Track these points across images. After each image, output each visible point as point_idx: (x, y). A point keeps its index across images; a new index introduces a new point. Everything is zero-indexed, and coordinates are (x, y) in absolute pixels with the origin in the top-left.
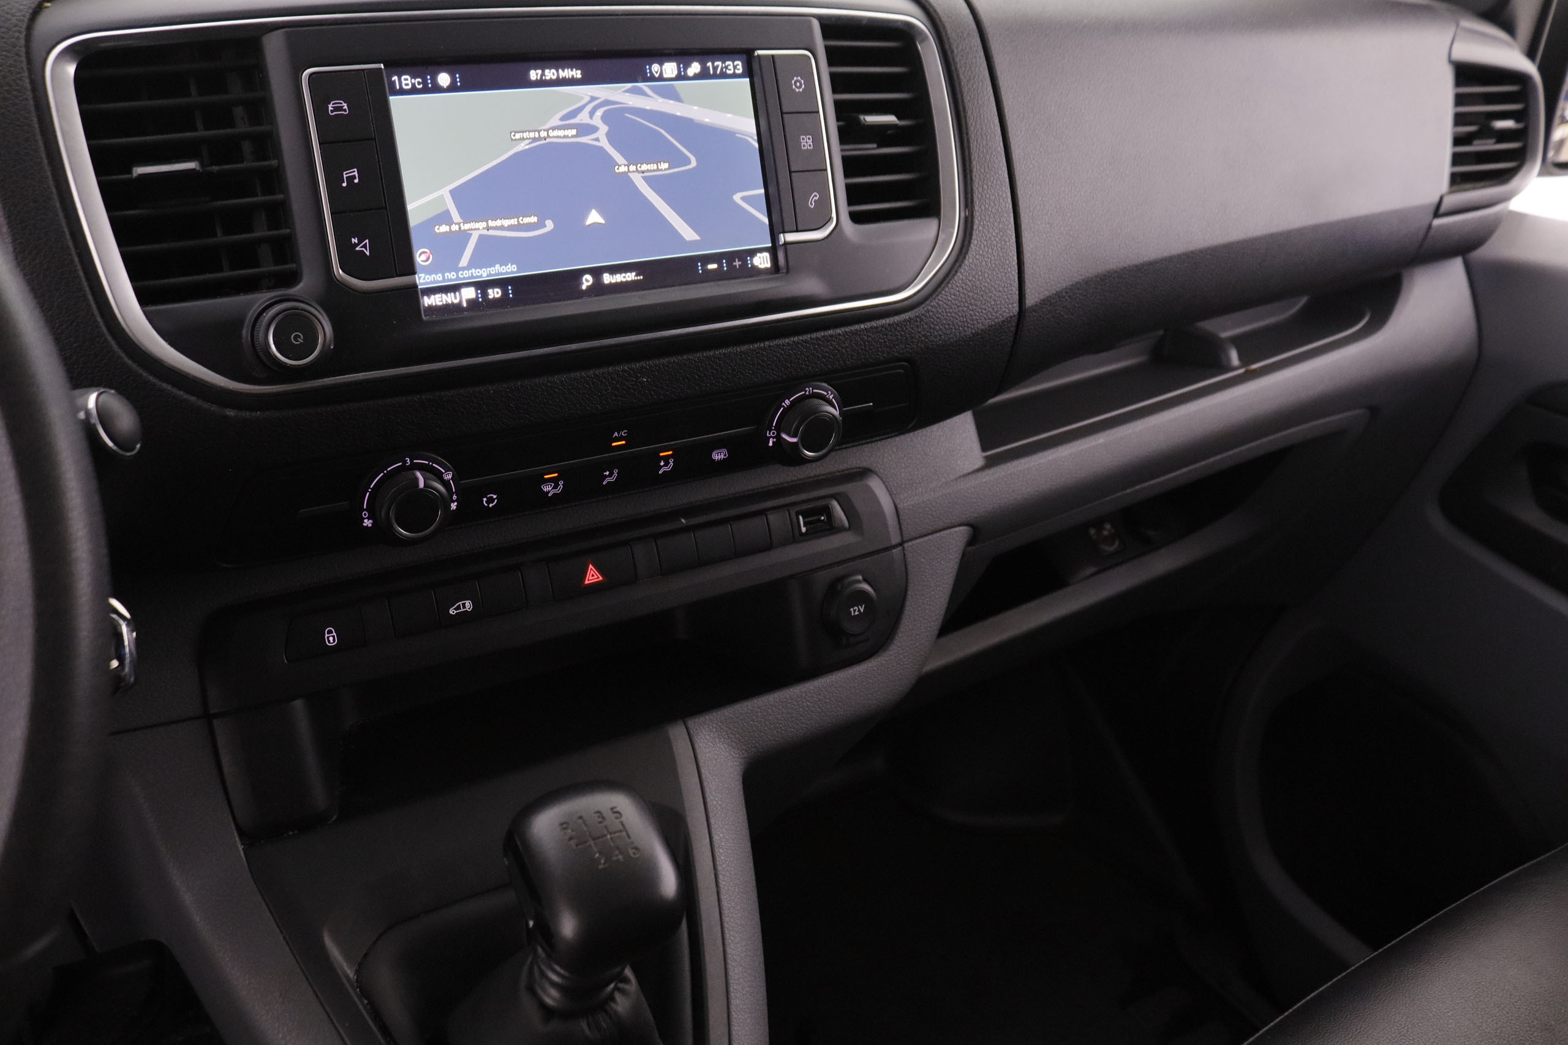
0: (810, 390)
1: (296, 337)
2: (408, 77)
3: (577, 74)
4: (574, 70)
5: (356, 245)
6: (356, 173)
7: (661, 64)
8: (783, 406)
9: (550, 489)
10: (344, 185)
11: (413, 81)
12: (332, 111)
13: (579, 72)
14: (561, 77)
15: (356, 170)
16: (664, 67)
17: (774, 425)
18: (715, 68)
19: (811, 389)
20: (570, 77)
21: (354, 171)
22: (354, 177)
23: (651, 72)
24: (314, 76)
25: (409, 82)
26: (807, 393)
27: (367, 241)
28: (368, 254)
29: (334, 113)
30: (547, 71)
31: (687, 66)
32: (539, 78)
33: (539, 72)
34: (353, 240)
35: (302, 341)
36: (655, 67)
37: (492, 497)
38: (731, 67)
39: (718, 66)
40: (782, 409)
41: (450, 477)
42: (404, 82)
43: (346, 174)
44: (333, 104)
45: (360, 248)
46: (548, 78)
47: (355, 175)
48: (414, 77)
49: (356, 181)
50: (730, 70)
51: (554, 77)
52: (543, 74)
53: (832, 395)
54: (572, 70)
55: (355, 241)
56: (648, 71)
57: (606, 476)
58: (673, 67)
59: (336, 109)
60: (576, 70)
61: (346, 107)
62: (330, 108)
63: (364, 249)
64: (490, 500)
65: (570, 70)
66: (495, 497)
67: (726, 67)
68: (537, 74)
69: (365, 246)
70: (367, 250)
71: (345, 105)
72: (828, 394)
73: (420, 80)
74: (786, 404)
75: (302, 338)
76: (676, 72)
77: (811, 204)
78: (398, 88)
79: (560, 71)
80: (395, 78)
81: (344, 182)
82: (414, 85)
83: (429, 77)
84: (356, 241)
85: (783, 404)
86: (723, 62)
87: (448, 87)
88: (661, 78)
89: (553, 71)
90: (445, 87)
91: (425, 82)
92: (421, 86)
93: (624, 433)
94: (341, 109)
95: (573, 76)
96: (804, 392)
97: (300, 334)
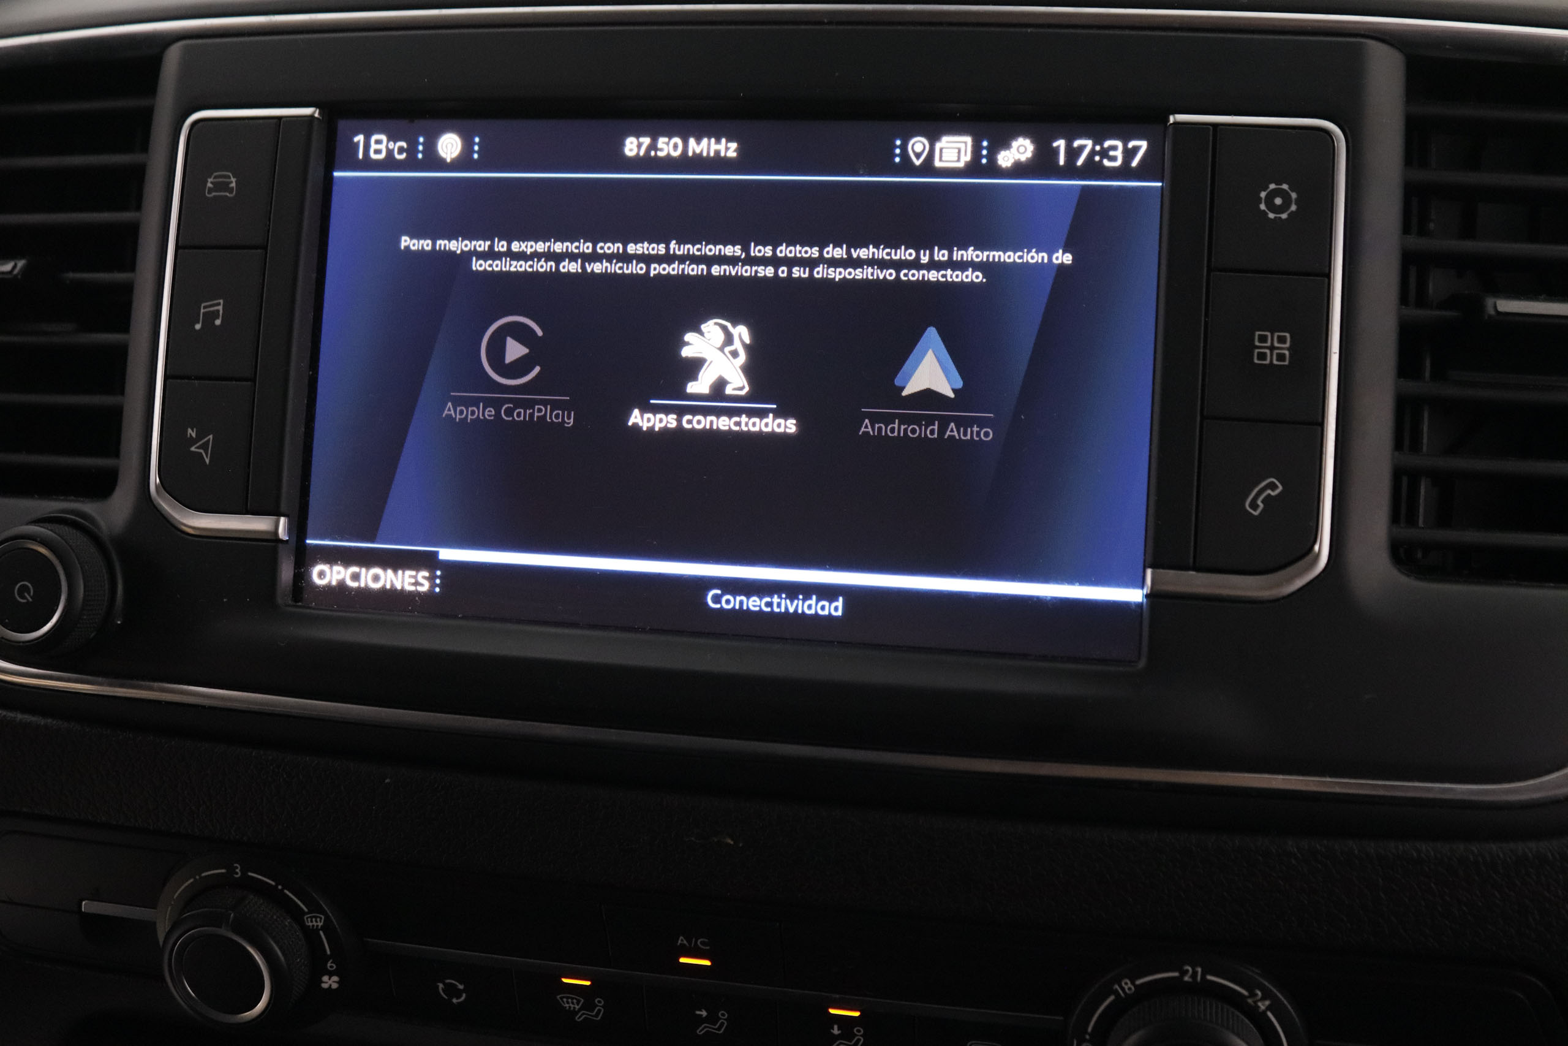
0: (1195, 974)
1: (24, 589)
2: (383, 138)
3: (727, 149)
4: (724, 140)
5: (193, 441)
6: (220, 308)
7: (933, 139)
8: (1116, 993)
9: (577, 1007)
10: (198, 327)
11: (391, 145)
12: (210, 190)
13: (733, 146)
14: (690, 154)
15: (221, 301)
16: (938, 146)
17: (1090, 1029)
18: (1073, 153)
19: (1199, 970)
20: (712, 154)
21: (219, 304)
22: (215, 315)
23: (904, 155)
24: (201, 124)
25: (383, 147)
26: (1186, 978)
27: (211, 437)
28: (207, 461)
29: (214, 194)
30: (662, 141)
31: (1002, 142)
32: (642, 153)
33: (646, 141)
34: (190, 431)
35: (30, 600)
36: (918, 145)
37: (443, 989)
38: (1119, 154)
39: (1082, 148)
40: (1112, 998)
41: (320, 924)
42: (374, 146)
43: (205, 307)
44: (215, 177)
45: (197, 448)
46: (660, 154)
47: (218, 311)
48: (393, 138)
49: (218, 322)
50: (1114, 159)
51: (676, 154)
52: (653, 146)
53: (1267, 1003)
54: (718, 141)
55: (192, 433)
56: (898, 151)
57: (701, 1020)
58: (962, 146)
59: (218, 187)
60: (728, 141)
61: (233, 185)
62: (209, 185)
63: (201, 451)
64: (451, 991)
65: (713, 140)
66: (441, 986)
67: (1104, 153)
68: (639, 146)
69: (205, 447)
70: (207, 457)
71: (233, 180)
72: (1253, 995)
73: (404, 144)
74: (1123, 989)
75: (32, 594)
76: (967, 157)
77: (1254, 506)
78: (361, 156)
79: (692, 141)
80: (360, 138)
81: (199, 323)
82: (390, 152)
83: (421, 140)
84: (194, 435)
85: (1116, 987)
86: (1098, 141)
87: (453, 161)
88: (928, 168)
89: (677, 140)
90: (448, 160)
91: (411, 150)
92: (403, 156)
93: (703, 943)
94: (225, 187)
95: (717, 152)
96: (1176, 974)
97: (29, 585)
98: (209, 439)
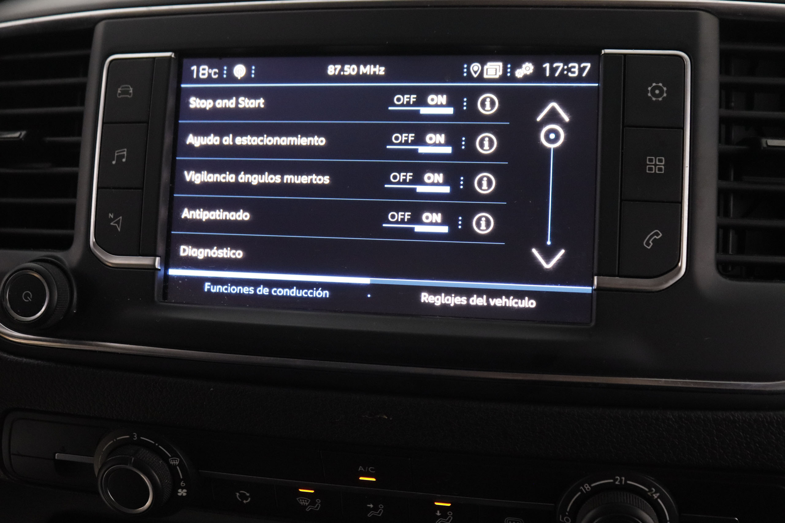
0: (621, 480)
1: (27, 295)
2: (206, 67)
3: (379, 70)
4: (378, 66)
5: (112, 220)
6: (125, 153)
7: (483, 64)
8: (581, 491)
9: (307, 504)
10: (114, 162)
11: (210, 71)
12: (120, 94)
13: (383, 69)
14: (361, 73)
15: (126, 150)
16: (485, 67)
17: (568, 510)
18: (553, 70)
19: (623, 478)
20: (372, 73)
21: (124, 151)
22: (123, 156)
23: (469, 72)
24: (114, 62)
25: (206, 72)
26: (617, 483)
27: (121, 217)
28: (119, 230)
29: (121, 96)
30: (347, 67)
31: (517, 65)
32: (337, 73)
33: (339, 67)
34: (110, 215)
35: (30, 300)
36: (475, 67)
37: (239, 496)
38: (576, 70)
39: (557, 68)
40: (579, 493)
41: (177, 463)
42: (201, 72)
43: (117, 153)
44: (122, 88)
45: (114, 223)
46: (346, 73)
47: (124, 155)
48: (211, 67)
49: (124, 160)
50: (574, 72)
51: (354, 73)
52: (342, 70)
53: (658, 494)
54: (375, 67)
55: (111, 216)
56: (465, 70)
57: (370, 509)
58: (498, 67)
59: (123, 92)
60: (380, 66)
61: (131, 91)
62: (119, 92)
63: (116, 225)
64: (243, 497)
65: (372, 66)
66: (238, 494)
67: (569, 70)
68: (335, 69)
69: (118, 222)
70: (119, 227)
71: (131, 89)
72: (651, 491)
73: (217, 70)
74: (585, 489)
75: (31, 297)
76: (500, 73)
77: (648, 244)
78: (195, 76)
79: (362, 67)
80: (194, 68)
81: (114, 160)
82: (210, 75)
83: (225, 68)
84: (112, 217)
85: (582, 488)
86: (566, 64)
87: (242, 78)
88: (480, 78)
89: (354, 66)
90: (239, 78)
91: (220, 73)
92: (217, 76)
93: (372, 470)
94: (127, 92)
95: (375, 72)
96: (612, 481)
97: (30, 293)
98: (120, 219)
